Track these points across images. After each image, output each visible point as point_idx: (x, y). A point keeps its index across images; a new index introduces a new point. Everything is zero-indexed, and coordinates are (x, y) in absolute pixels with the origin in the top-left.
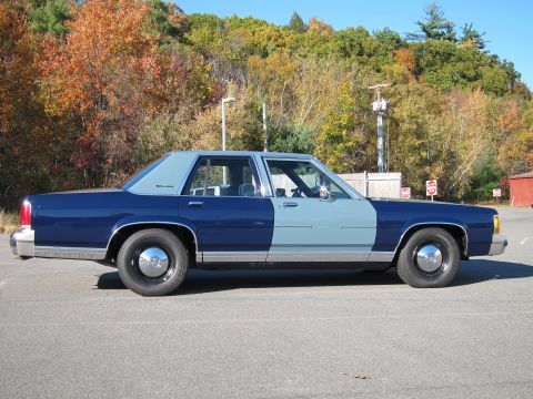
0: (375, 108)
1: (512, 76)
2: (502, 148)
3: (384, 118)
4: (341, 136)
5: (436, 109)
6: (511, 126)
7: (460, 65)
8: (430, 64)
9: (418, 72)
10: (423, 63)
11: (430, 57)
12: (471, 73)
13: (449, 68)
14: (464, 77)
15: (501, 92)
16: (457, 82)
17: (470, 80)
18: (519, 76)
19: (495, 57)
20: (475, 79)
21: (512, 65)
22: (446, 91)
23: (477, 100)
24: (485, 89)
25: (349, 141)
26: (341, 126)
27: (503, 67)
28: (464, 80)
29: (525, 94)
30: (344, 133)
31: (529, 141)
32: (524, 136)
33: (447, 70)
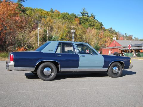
0: (72, 32)
1: (102, 25)
2: (99, 42)
3: (74, 34)
5: (84, 32)
6: (101, 37)
7: (90, 22)
8: (83, 22)
10: (81, 22)
11: (83, 20)
12: (93, 24)
14: (91, 25)
15: (99, 29)
16: (89, 26)
17: (92, 26)
18: (103, 25)
19: (98, 21)
21: (101, 23)
22: (87, 28)
23: (94, 31)
24: (96, 28)
25: (66, 39)
26: (64, 36)
27: (100, 23)
28: (91, 26)
29: (104, 30)
30: (65, 37)
31: (105, 40)
32: (104, 39)
33: (87, 23)
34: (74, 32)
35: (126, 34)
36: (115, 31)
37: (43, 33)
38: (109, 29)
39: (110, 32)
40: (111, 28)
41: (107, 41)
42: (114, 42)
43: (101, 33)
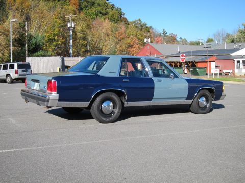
0: (69, 26)
1: (121, 14)
2: (118, 46)
3: (73, 31)
4: (54, 39)
5: (89, 27)
6: (121, 36)
7: (99, 8)
8: (86, 6)
9: (80, 9)
10: (82, 6)
11: (85, 3)
12: (104, 12)
13: (94, 9)
14: (100, 13)
15: (117, 21)
16: (97, 15)
17: (103, 15)
18: (124, 14)
19: (113, 5)
20: (105, 14)
21: (121, 9)
22: (94, 19)
23: (106, 25)
24: (110, 19)
25: (58, 41)
26: (54, 34)
27: (117, 10)
28: (101, 15)
29: (127, 23)
30: (56, 37)
31: (129, 43)
32: (127, 41)
33: (94, 10)
34: (73, 26)
35: (165, 32)
36: (146, 25)
37: (19, 30)
38: (135, 21)
39: (137, 27)
40: (140, 20)
41: (132, 44)
42: (148, 47)
43: (120, 29)
